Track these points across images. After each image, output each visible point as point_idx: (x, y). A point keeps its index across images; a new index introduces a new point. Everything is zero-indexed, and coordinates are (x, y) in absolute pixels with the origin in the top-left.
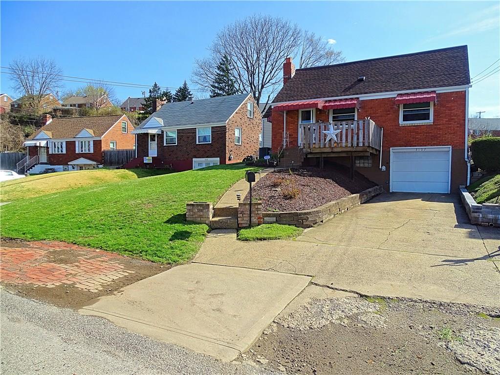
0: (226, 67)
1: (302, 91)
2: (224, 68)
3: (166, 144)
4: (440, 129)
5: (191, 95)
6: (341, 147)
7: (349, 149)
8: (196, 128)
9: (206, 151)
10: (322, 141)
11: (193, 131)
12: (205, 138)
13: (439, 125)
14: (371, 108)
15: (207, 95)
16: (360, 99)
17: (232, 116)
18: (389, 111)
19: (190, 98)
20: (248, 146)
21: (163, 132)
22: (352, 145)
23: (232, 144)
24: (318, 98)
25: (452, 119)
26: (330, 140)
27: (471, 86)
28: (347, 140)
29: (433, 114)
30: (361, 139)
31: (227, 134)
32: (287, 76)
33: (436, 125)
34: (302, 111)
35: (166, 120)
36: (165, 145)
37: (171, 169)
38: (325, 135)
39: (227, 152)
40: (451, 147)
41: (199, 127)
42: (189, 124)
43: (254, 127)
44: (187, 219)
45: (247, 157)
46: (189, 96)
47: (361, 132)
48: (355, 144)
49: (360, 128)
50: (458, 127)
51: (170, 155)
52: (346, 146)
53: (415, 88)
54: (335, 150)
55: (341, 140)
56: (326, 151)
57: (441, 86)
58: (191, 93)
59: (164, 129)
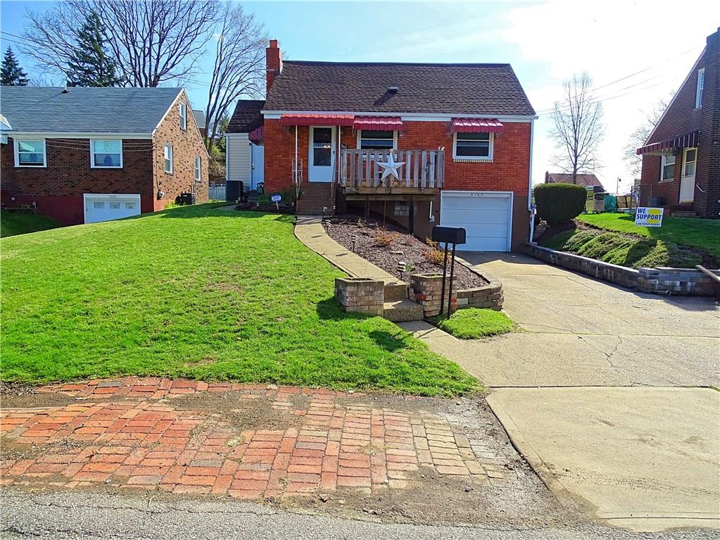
0: (98, 36)
1: (307, 97)
2: (91, 35)
3: (20, 164)
4: (501, 169)
5: (24, 75)
6: (404, 187)
7: (413, 191)
8: (89, 140)
9: (109, 181)
10: (376, 178)
11: (85, 144)
12: (108, 159)
13: (500, 164)
14: (417, 134)
15: (57, 79)
16: (403, 119)
17: (160, 124)
18: (440, 140)
19: (22, 80)
20: (181, 176)
21: (11, 141)
22: (420, 184)
23: (161, 173)
24: (338, 110)
25: (515, 158)
26: (387, 177)
27: (537, 118)
28: (412, 177)
29: (493, 149)
30: (432, 178)
31: (154, 153)
32: (273, 70)
33: (497, 163)
34: (315, 129)
35: (14, 119)
36: (17, 165)
37: (35, 212)
38: (380, 168)
39: (155, 184)
40: (512, 192)
41: (93, 137)
42: (73, 130)
43: (188, 145)
44: (348, 309)
45: (182, 194)
46: (21, 78)
47: (432, 167)
48: (424, 184)
49: (431, 161)
50: (521, 168)
51: (30, 186)
52: (412, 187)
53: (472, 112)
54: (394, 192)
55: (404, 177)
56: (380, 192)
57: (502, 114)
58: (24, 72)
59: (13, 135)
